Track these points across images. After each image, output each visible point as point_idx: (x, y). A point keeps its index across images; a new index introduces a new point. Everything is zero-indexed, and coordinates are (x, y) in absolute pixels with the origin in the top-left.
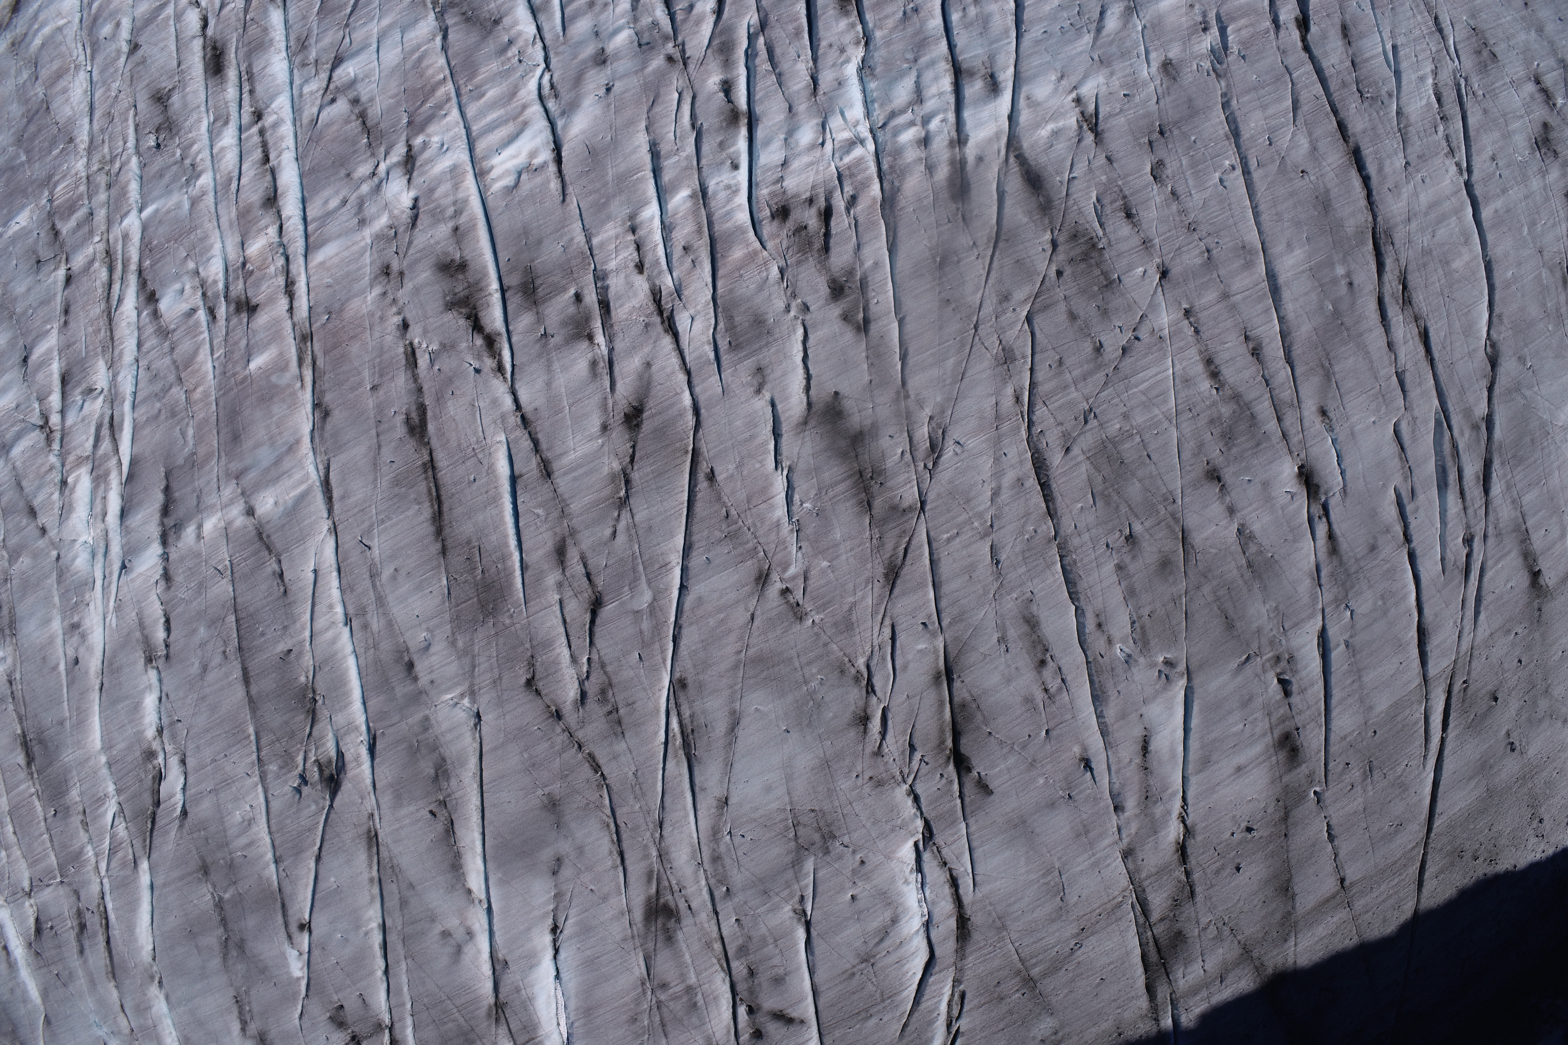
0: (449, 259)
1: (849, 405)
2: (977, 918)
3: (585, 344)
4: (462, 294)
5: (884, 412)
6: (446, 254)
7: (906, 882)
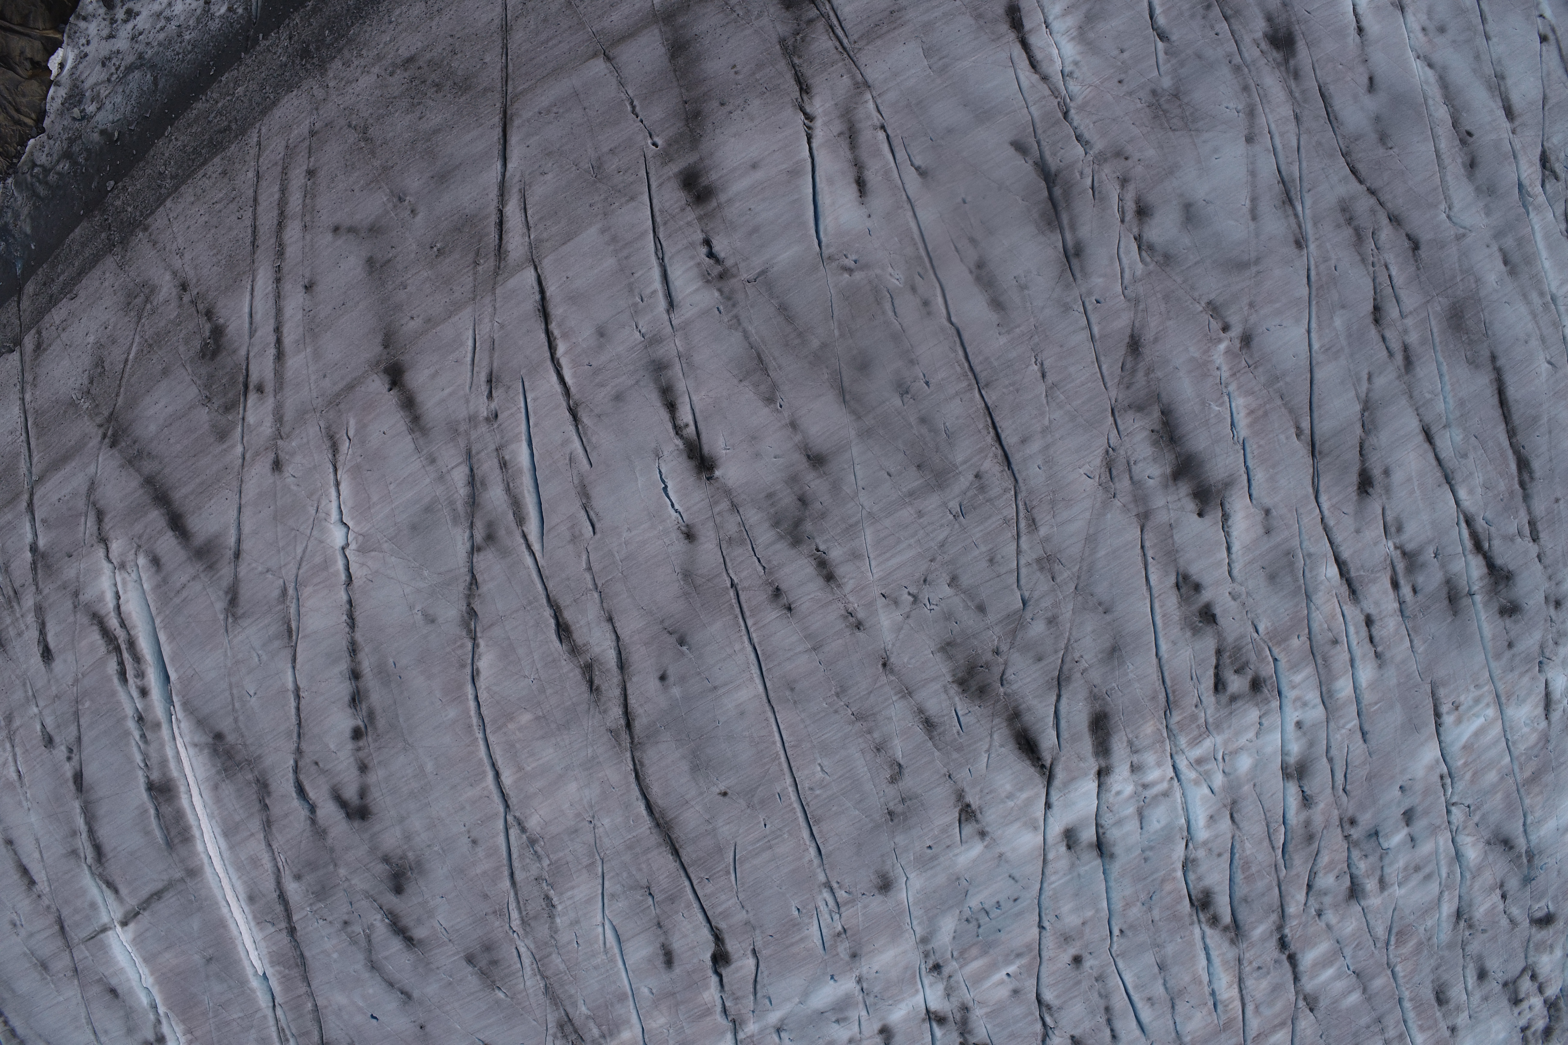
0: (1513, 618)
1: (1191, 506)
2: (1004, 27)
3: (1409, 547)
4: (1501, 587)
5: (1159, 501)
6: (1516, 622)
7: (1076, 63)
